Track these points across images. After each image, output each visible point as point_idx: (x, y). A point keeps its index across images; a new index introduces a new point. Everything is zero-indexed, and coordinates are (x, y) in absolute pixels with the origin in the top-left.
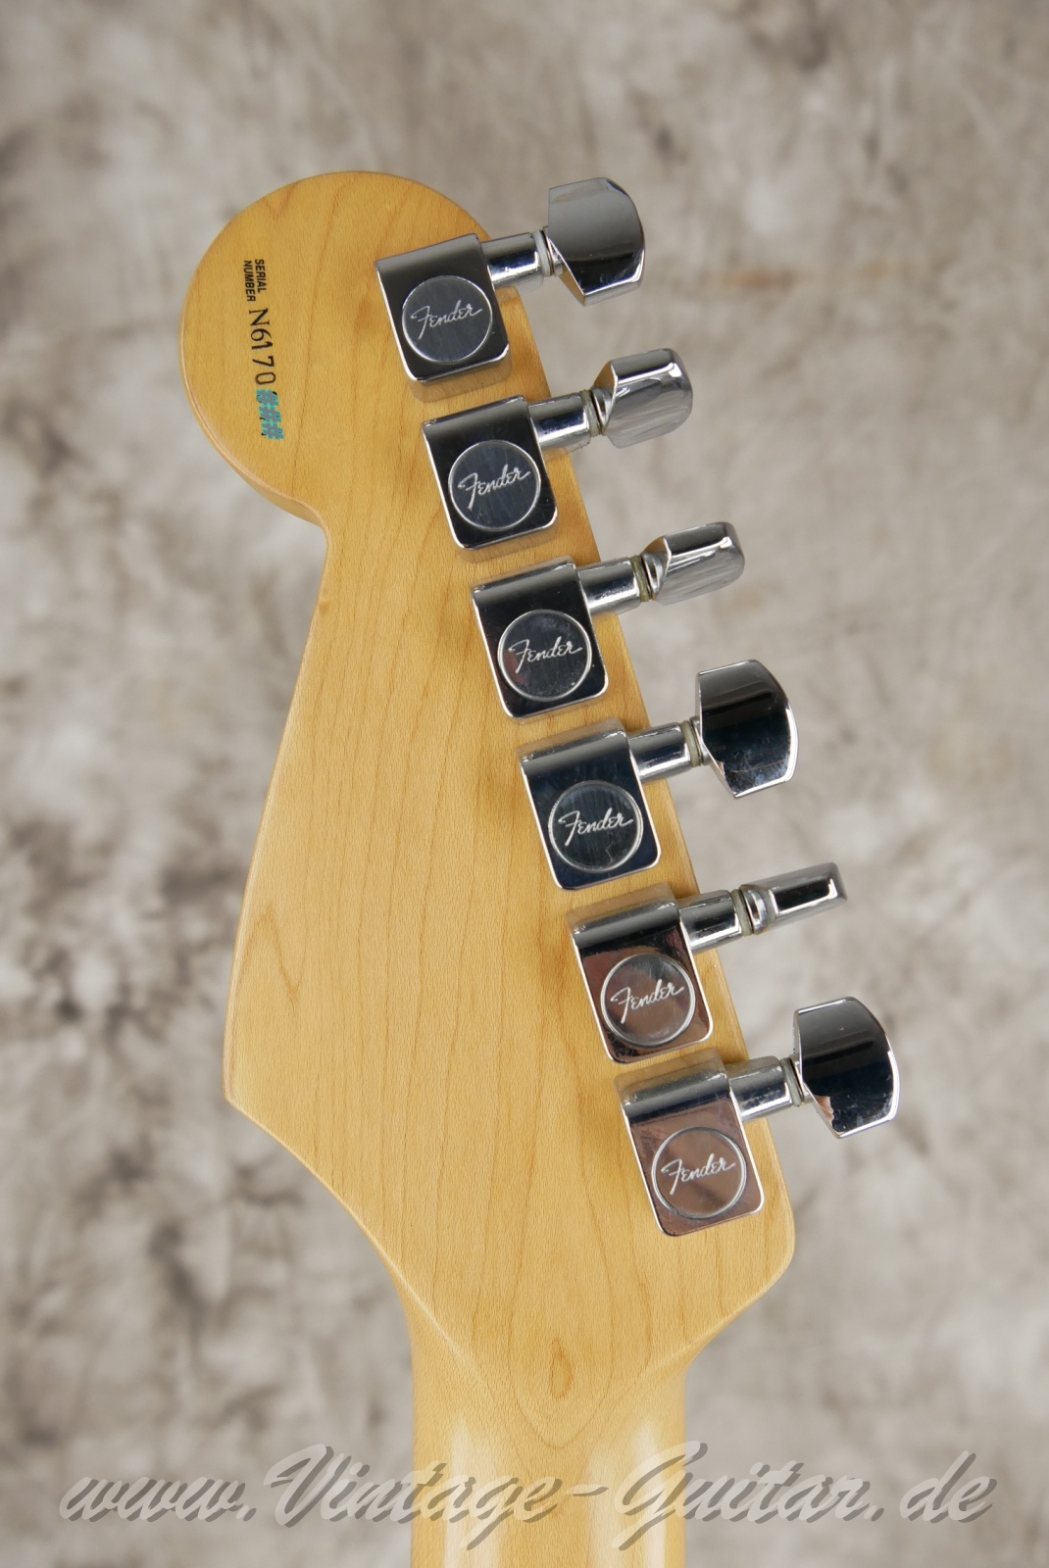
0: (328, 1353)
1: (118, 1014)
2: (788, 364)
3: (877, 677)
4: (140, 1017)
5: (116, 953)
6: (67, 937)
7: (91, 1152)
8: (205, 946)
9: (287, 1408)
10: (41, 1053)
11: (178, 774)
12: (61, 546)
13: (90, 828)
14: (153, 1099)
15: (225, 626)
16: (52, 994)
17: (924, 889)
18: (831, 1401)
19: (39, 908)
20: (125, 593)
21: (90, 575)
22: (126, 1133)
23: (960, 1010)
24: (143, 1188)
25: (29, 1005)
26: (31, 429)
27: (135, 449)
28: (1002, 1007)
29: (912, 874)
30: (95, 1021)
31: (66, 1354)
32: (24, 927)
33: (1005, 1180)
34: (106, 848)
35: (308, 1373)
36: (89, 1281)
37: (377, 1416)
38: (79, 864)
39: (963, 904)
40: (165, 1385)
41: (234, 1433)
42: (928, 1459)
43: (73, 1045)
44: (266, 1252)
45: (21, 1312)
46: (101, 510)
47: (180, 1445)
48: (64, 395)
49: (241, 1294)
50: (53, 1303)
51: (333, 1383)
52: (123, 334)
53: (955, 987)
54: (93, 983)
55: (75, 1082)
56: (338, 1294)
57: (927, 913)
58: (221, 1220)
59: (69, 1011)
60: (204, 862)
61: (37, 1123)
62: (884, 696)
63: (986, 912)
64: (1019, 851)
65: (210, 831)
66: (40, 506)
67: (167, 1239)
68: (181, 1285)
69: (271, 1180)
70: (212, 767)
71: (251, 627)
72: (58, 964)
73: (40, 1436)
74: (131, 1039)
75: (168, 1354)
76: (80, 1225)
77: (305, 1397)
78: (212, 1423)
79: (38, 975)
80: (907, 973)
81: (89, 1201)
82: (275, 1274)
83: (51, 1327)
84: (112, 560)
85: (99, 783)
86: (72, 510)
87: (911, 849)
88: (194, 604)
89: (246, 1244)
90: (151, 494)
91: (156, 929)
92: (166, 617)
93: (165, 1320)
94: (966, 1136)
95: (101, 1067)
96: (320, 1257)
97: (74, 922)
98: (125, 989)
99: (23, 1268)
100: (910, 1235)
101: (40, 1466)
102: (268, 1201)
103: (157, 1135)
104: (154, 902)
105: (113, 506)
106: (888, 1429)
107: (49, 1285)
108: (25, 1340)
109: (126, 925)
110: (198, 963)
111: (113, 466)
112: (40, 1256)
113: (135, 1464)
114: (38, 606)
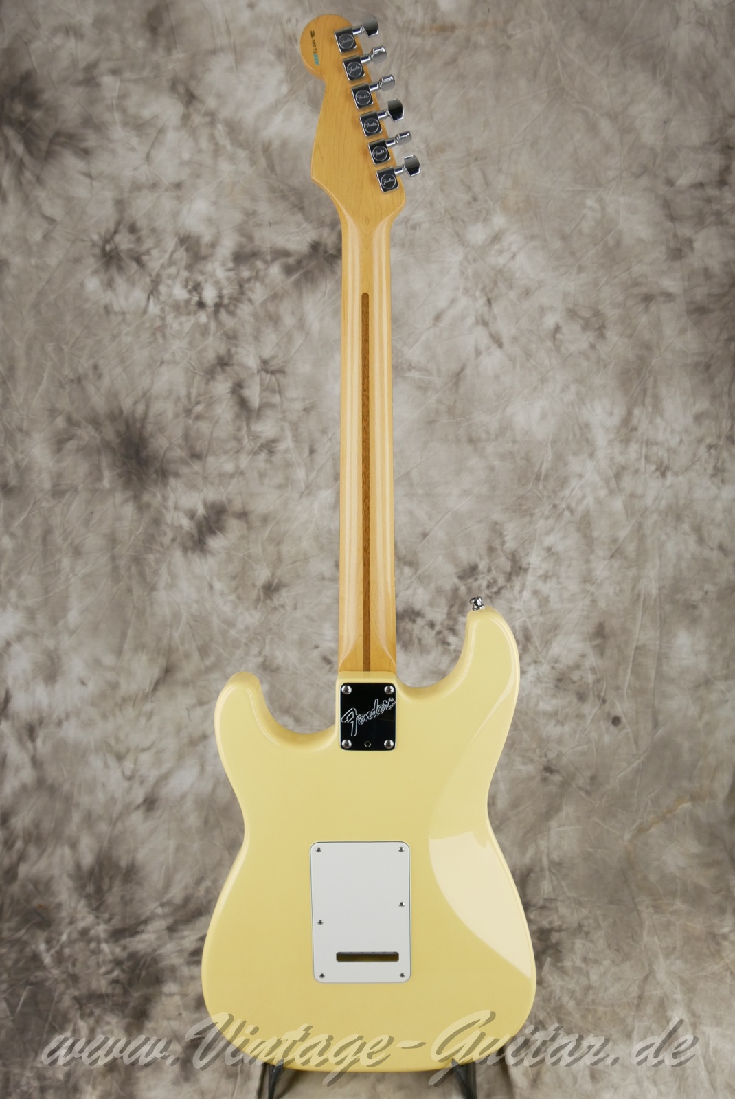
0: (295, 427)
1: (218, 306)
2: (453, 60)
3: (485, 177)
4: (226, 307)
5: (217, 283)
6: (200, 278)
7: (210, 356)
8: (249, 280)
9: (281, 447)
10: (193, 320)
11: (238, 217)
12: (193, 132)
13: (207, 238)
14: (232, 337)
15: (253, 162)
16: (196, 299)
17: (501, 252)
18: (471, 441)
19: (189, 267)
20: (217, 151)
21: (204, 143)
22: (222, 350)
23: (512, 295)
24: (228, 369)
25: (188, 302)
26: (181, 89)
27: (219, 96)
28: (527, 293)
29: (497, 247)
30: (210, 309)
31: (204, 427)
32: (185, 274)
33: (528, 355)
34: (213, 245)
35: (288, 434)
36: (211, 402)
37: (312, 451)
38: (204, 251)
39: (514, 256)
40: (238, 440)
41: (263, 456)
42: (502, 457)
43: (203, 317)
44: (273, 391)
45: (188, 412)
46: (207, 119)
47: (244, 461)
48: (193, 76)
49: (264, 406)
50: (199, 409)
51: (296, 437)
52: (213, 52)
53: (511, 287)
54: (209, 295)
55: (204, 331)
56: (298, 406)
57: (501, 260)
58: (257, 379)
59: (201, 305)
60: (248, 250)
61: (191, 344)
62: (487, 183)
63: (521, 258)
64: (533, 237)
65: (250, 238)
66: (186, 118)
67: (238, 387)
68: (243, 403)
69: (274, 365)
70: (250, 214)
71: (263, 162)
72: (197, 288)
73: (196, 456)
74: (223, 315)
75: (239, 429)
76: (207, 383)
77: (287, 443)
78: (255, 453)
79: (190, 292)
80: (495, 283)
81: (210, 374)
82: (276, 399)
83: (198, 418)
84: (212, 137)
85: (210, 221)
86: (197, 119)
87: (496, 238)
88: (242, 154)
89: (266, 388)
90: (225, 113)
91: (231, 274)
92: (232, 159)
93: (237, 416)
94: (515, 339)
95: (213, 325)
96: (292, 393)
97: (202, 273)
98: (221, 297)
99: (189, 396)
100: (497, 377)
101: (197, 467)
102: (273, 373)
103: (233, 350)
104: (231, 265)
105: (212, 117)
106: (490, 449)
107: (198, 403)
108: (190, 422)
109: (221, 274)
110: (246, 286)
111: (211, 103)
112: (194, 392)
113: (229, 467)
114: (186, 156)
